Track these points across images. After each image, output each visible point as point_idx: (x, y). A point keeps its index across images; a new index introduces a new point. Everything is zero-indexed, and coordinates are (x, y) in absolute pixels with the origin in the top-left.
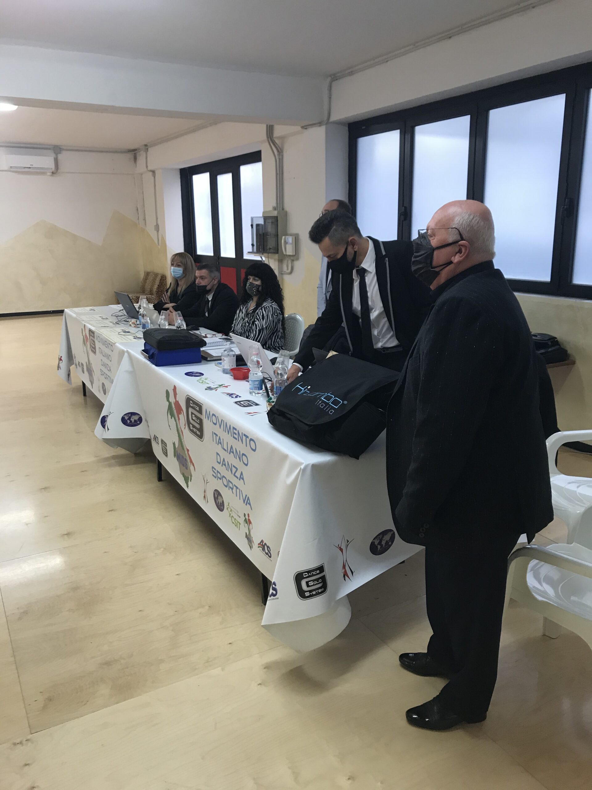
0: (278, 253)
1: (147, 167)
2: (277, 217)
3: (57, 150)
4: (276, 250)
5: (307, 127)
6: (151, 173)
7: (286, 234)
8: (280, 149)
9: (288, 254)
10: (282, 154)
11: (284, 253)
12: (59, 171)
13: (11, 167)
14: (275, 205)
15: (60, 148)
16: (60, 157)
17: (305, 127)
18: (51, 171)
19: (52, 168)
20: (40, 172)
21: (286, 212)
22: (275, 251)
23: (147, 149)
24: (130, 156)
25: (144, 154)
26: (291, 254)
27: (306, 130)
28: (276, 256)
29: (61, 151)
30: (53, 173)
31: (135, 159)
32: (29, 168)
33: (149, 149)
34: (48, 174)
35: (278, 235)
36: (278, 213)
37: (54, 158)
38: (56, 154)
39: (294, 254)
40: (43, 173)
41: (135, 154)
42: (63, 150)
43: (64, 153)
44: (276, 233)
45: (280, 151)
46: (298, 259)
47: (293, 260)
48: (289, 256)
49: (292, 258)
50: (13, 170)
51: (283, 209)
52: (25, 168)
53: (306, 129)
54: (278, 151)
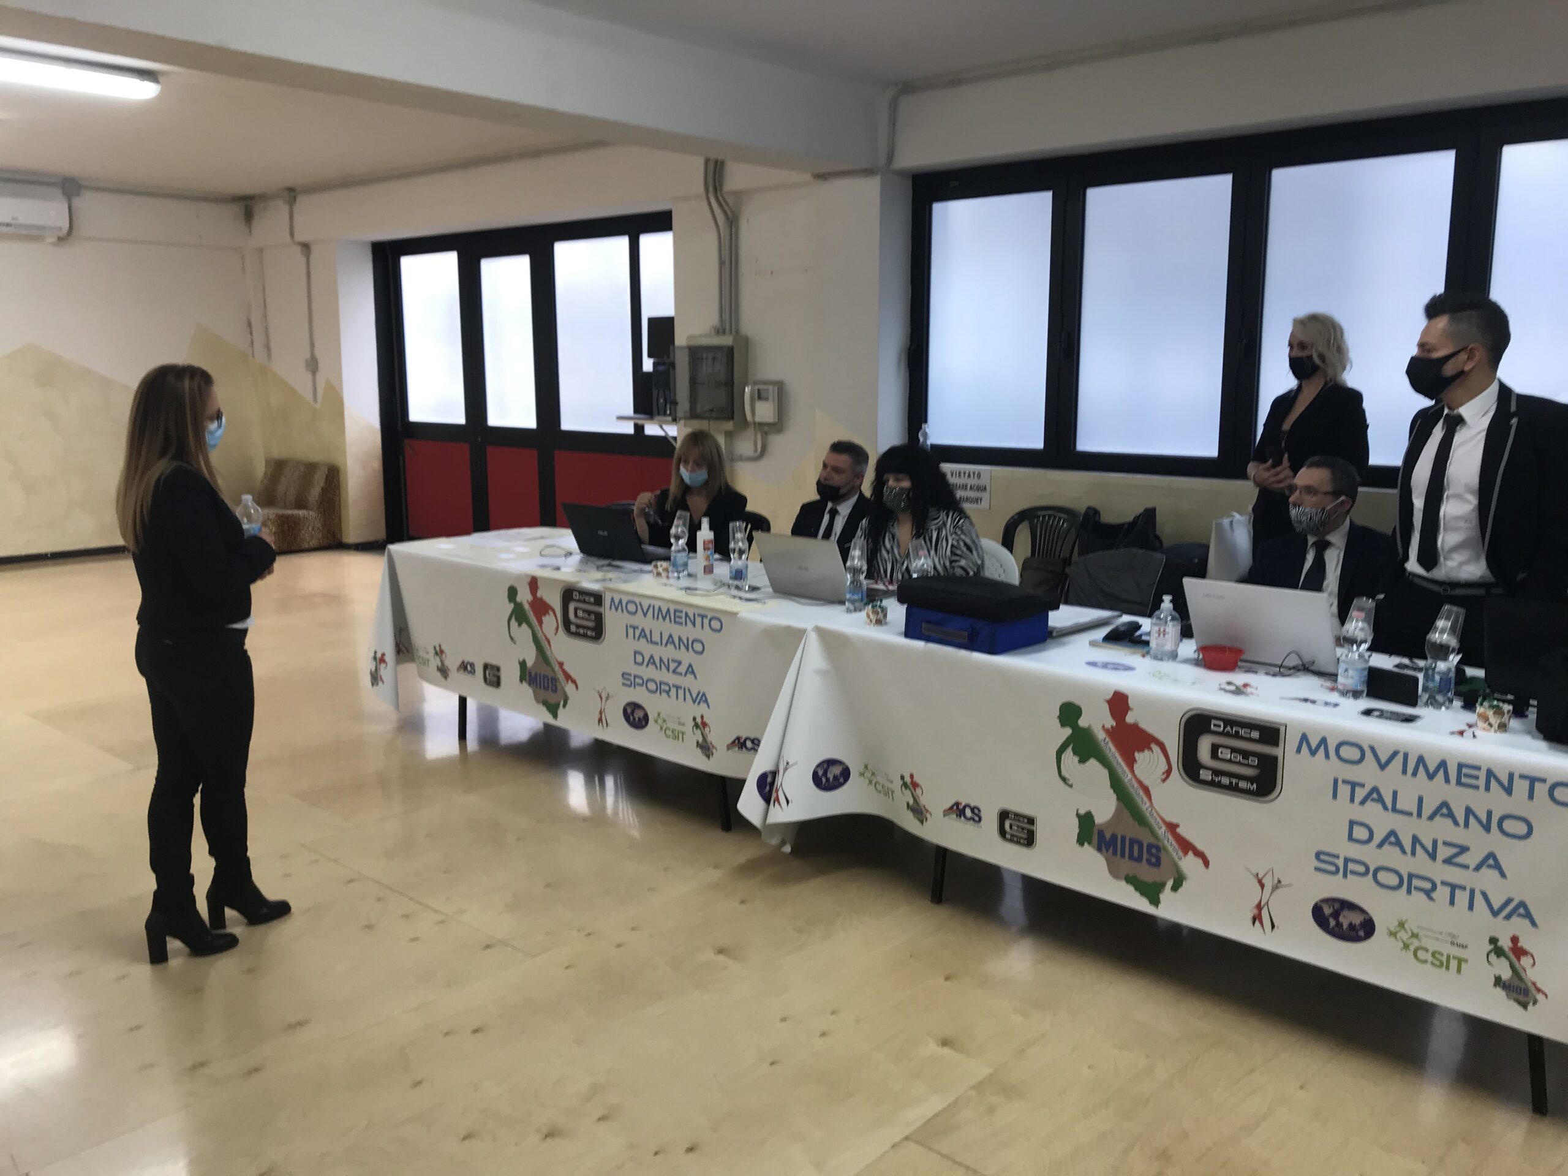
0: (733, 418)
1: (292, 234)
2: (729, 348)
3: (72, 187)
4: (730, 412)
5: (832, 176)
6: (298, 250)
8: (734, 213)
9: (758, 419)
10: (736, 224)
11: (750, 419)
12: (78, 234)
14: (717, 322)
15: (77, 184)
16: (77, 202)
17: (824, 177)
18: (59, 234)
19: (61, 228)
20: (31, 235)
21: (748, 338)
22: (725, 414)
23: (295, 198)
24: (238, 209)
25: (285, 209)
26: (766, 420)
27: (825, 182)
28: (729, 425)
29: (79, 189)
30: (60, 239)
31: (249, 217)
32: (8, 225)
33: (300, 198)
34: (51, 240)
35: (734, 384)
36: (729, 340)
37: (66, 206)
38: (72, 197)
39: (775, 420)
40: (38, 239)
41: (249, 205)
42: (87, 188)
43: (88, 194)
44: (727, 379)
45: (733, 221)
46: (781, 430)
47: (766, 433)
48: (760, 423)
49: (767, 428)
51: (738, 333)
54: (728, 219)
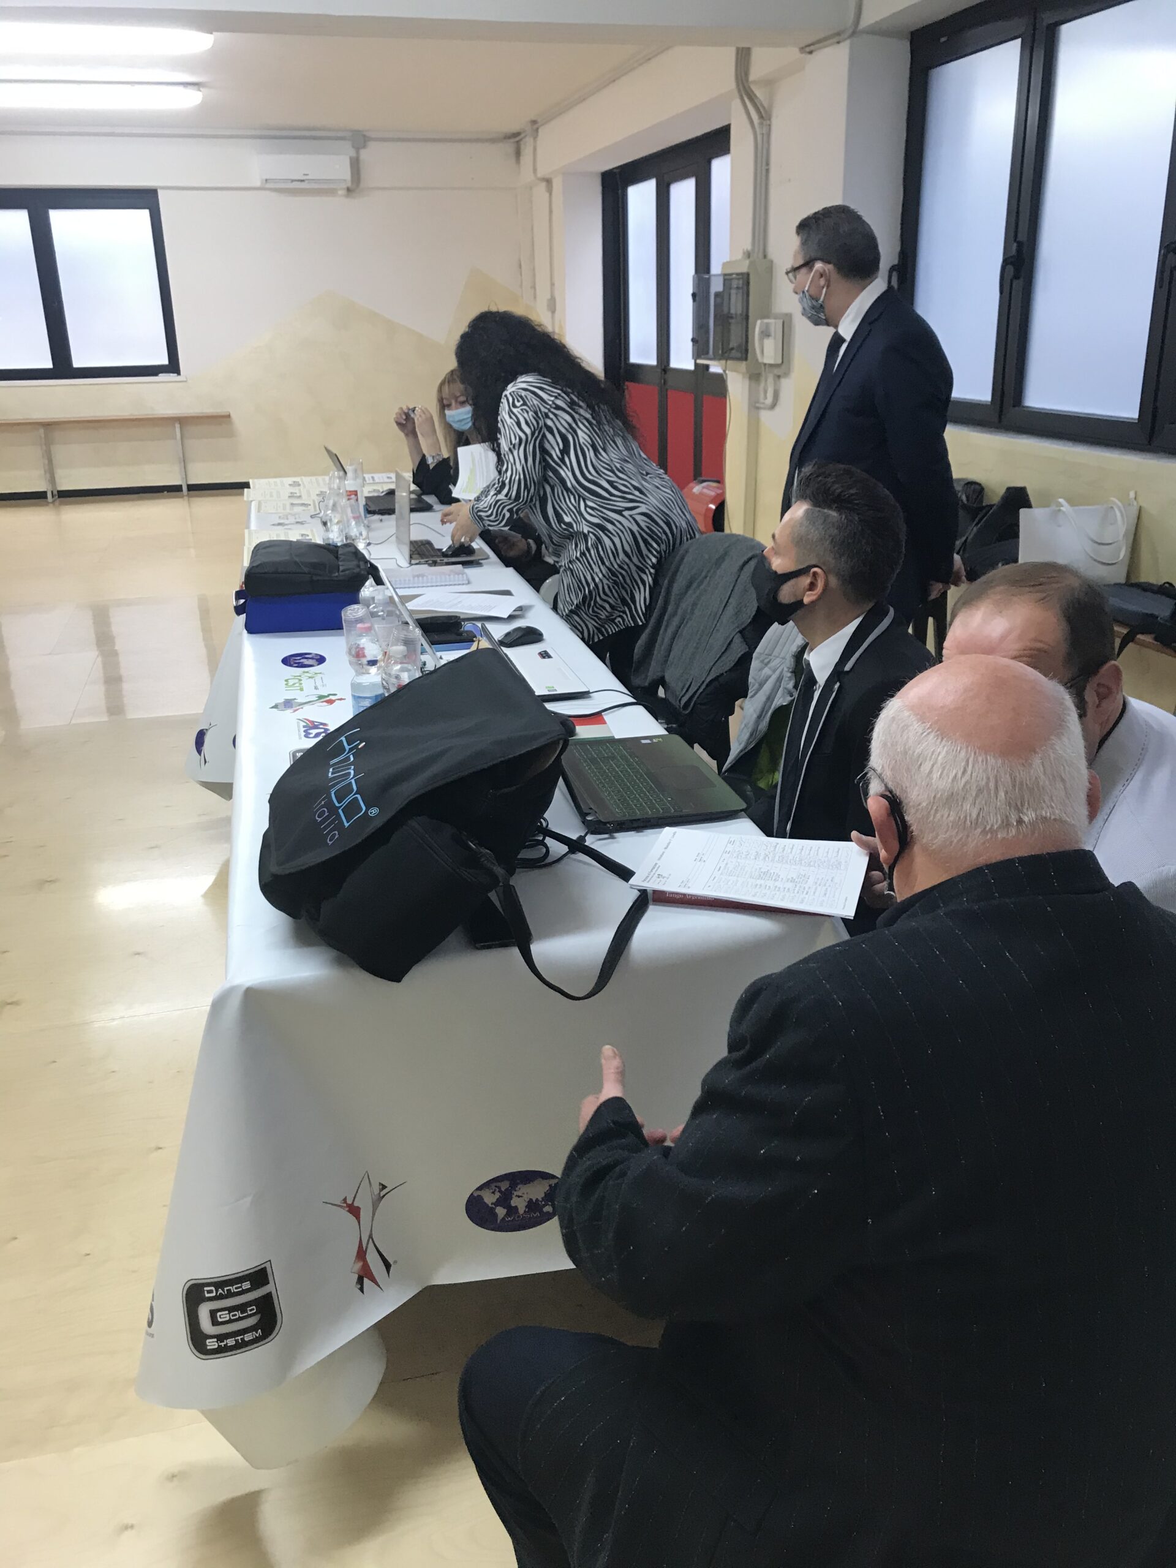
0: (746, 359)
1: (535, 170)
2: (748, 274)
3: (360, 140)
4: (743, 352)
5: (812, 48)
6: (544, 184)
7: (766, 314)
8: (766, 111)
9: (766, 361)
10: (768, 122)
11: (760, 360)
12: (362, 185)
13: (266, 180)
14: (747, 245)
15: (364, 136)
16: (364, 154)
17: (808, 49)
18: (345, 186)
19: (345, 180)
20: (322, 189)
21: (772, 262)
22: (739, 355)
23: (537, 130)
24: (509, 147)
25: (532, 140)
26: (772, 362)
27: (809, 56)
28: (743, 365)
29: (365, 142)
30: (348, 190)
31: (518, 153)
32: (302, 181)
33: (540, 130)
34: (340, 192)
35: (747, 317)
36: (752, 264)
37: (351, 159)
38: (358, 150)
39: (780, 361)
40: (331, 192)
41: (518, 142)
42: (372, 139)
43: (372, 145)
44: (744, 314)
45: (765, 115)
46: (787, 374)
47: (779, 377)
48: (771, 365)
49: (777, 371)
50: (272, 186)
51: (765, 256)
52: (293, 181)
53: (811, 52)
54: (761, 117)
